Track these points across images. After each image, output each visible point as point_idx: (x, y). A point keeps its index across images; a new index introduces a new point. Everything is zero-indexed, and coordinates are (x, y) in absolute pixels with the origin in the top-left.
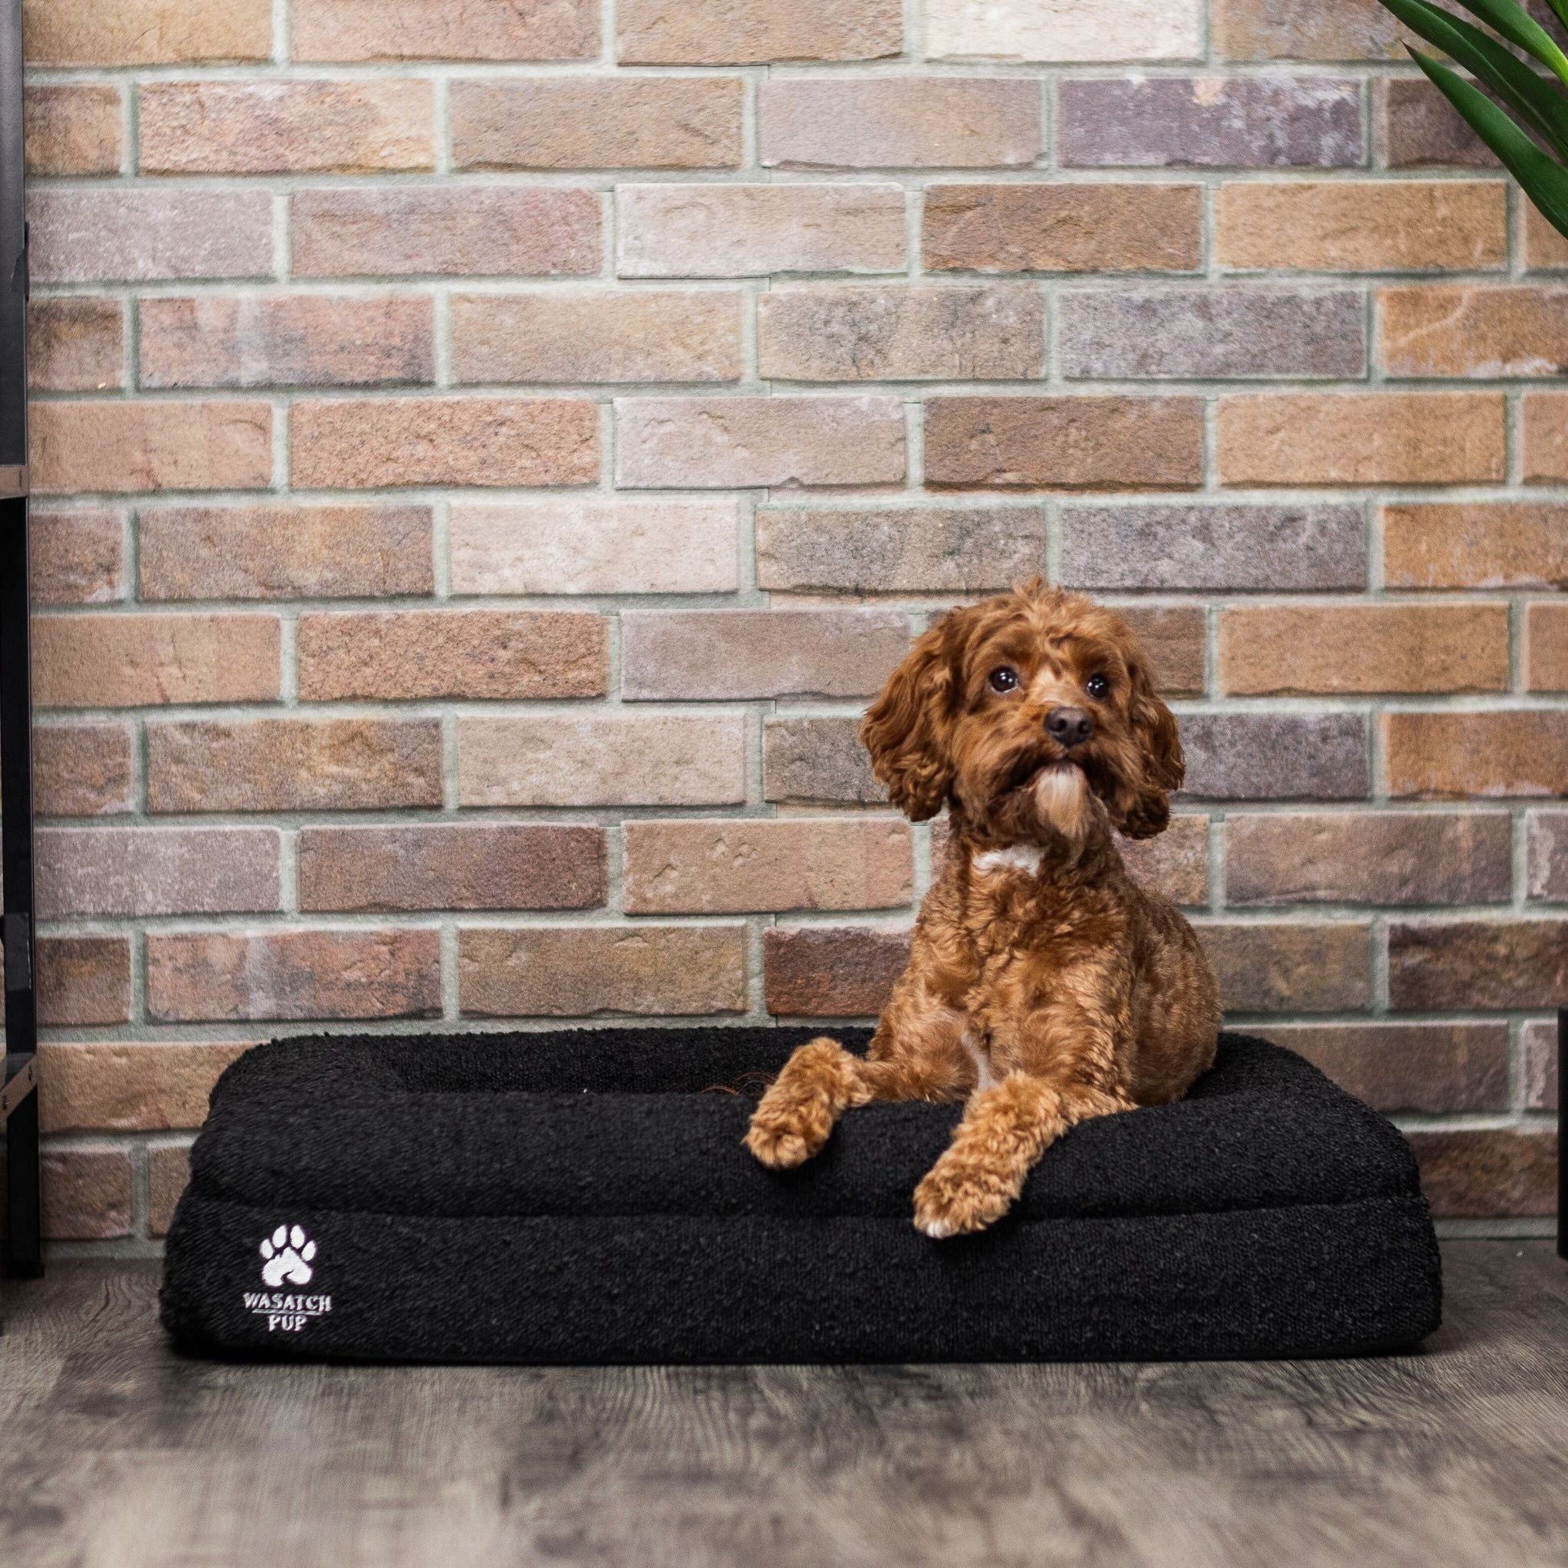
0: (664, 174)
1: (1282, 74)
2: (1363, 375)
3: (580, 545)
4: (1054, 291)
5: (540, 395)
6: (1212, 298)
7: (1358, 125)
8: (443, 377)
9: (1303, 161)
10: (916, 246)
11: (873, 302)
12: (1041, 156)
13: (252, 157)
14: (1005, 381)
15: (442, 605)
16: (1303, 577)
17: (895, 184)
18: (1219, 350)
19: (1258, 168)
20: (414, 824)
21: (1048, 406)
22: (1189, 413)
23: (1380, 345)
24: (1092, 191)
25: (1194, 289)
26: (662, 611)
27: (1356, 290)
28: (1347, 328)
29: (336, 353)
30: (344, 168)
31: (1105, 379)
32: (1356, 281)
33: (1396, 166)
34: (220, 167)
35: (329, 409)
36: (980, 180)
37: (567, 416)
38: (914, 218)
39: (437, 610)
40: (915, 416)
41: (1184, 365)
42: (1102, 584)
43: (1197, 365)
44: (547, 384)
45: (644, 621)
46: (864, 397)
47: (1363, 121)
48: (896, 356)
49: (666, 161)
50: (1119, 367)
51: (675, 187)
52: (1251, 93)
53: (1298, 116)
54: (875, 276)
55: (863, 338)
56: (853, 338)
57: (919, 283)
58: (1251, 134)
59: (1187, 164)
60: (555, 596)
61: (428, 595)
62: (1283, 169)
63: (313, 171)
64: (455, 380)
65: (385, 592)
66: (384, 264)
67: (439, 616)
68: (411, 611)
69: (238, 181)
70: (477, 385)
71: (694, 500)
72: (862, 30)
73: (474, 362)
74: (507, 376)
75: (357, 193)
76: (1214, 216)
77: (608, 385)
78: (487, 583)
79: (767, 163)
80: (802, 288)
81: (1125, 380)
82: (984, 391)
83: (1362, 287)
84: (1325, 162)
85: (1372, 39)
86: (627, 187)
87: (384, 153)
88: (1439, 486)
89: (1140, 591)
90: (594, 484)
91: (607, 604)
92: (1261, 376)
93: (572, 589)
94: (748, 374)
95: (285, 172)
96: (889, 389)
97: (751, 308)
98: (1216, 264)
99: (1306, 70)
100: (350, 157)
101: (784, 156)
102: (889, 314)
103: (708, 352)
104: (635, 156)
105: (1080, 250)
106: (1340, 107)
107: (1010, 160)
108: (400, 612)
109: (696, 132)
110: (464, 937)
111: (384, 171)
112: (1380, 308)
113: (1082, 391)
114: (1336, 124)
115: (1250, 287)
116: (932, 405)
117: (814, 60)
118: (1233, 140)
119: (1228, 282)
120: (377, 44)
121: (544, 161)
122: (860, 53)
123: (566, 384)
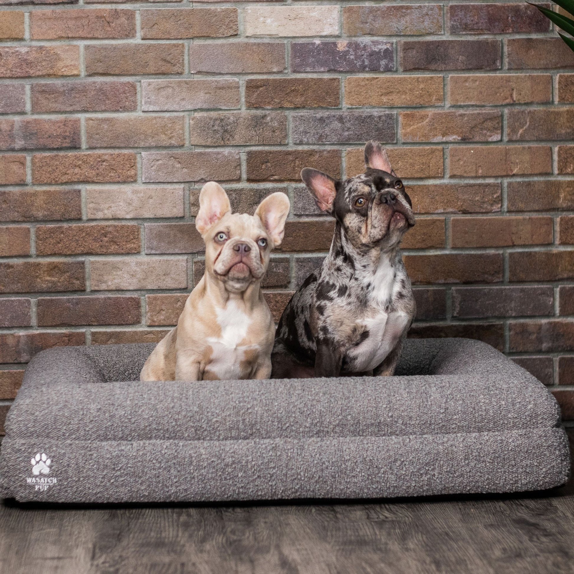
0: (157, 76)
1: (366, 40)
2: (395, 142)
3: (131, 202)
4: (290, 114)
5: (117, 152)
6: (344, 116)
7: (393, 57)
8: (84, 146)
9: (375, 69)
10: (243, 100)
11: (229, 119)
12: (285, 69)
13: (18, 72)
14: (274, 145)
15: (84, 223)
17: (236, 79)
18: (346, 133)
19: (359, 72)
20: (76, 296)
21: (289, 153)
22: (336, 155)
23: (400, 131)
24: (303, 80)
25: (338, 113)
26: (159, 224)
27: (393, 113)
28: (389, 126)
29: (47, 138)
30: (49, 75)
31: (308, 144)
32: (393, 110)
33: (405, 71)
34: (7, 76)
35: (45, 157)
36: (265, 77)
37: (126, 159)
38: (243, 90)
39: (83, 224)
40: (244, 157)
41: (335, 139)
42: (307, 213)
43: (339, 139)
44: (119, 148)
45: (152, 227)
46: (226, 151)
47: (394, 55)
48: (237, 137)
49: (158, 72)
50: (312, 140)
51: (161, 81)
52: (356, 46)
53: (372, 54)
54: (230, 110)
55: (226, 131)
56: (222, 131)
57: (244, 112)
58: (356, 60)
59: (335, 71)
60: (123, 219)
61: (80, 219)
62: (367, 72)
63: (39, 76)
64: (88, 147)
65: (65, 218)
66: (63, 108)
67: (83, 226)
68: (74, 225)
69: (13, 80)
70: (95, 148)
71: (169, 187)
72: (224, 27)
73: (94, 141)
74: (105, 145)
75: (54, 84)
76: (344, 89)
77: (140, 148)
78: (100, 215)
79: (192, 72)
80: (205, 114)
81: (314, 144)
82: (267, 148)
83: (395, 112)
84: (382, 70)
85: (397, 28)
86: (145, 81)
87: (63, 70)
88: (421, 179)
89: (320, 215)
90: (135, 181)
91: (140, 222)
92: (361, 142)
93: (128, 217)
94: (187, 143)
95: (29, 77)
96: (234, 148)
97: (188, 122)
98: (345, 104)
99: (375, 38)
100: (51, 72)
101: (198, 70)
102: (234, 123)
103: (173, 136)
104: (148, 70)
105: (299, 100)
106: (387, 50)
107: (275, 70)
108: (70, 225)
109: (169, 62)
110: (93, 334)
111: (63, 76)
112: (400, 119)
113: (300, 148)
114: (385, 57)
115: (357, 113)
116: (249, 153)
117: (208, 37)
118: (350, 63)
119: (348, 110)
120: (59, 33)
121: (117, 72)
122: (224, 34)
123: (125, 148)
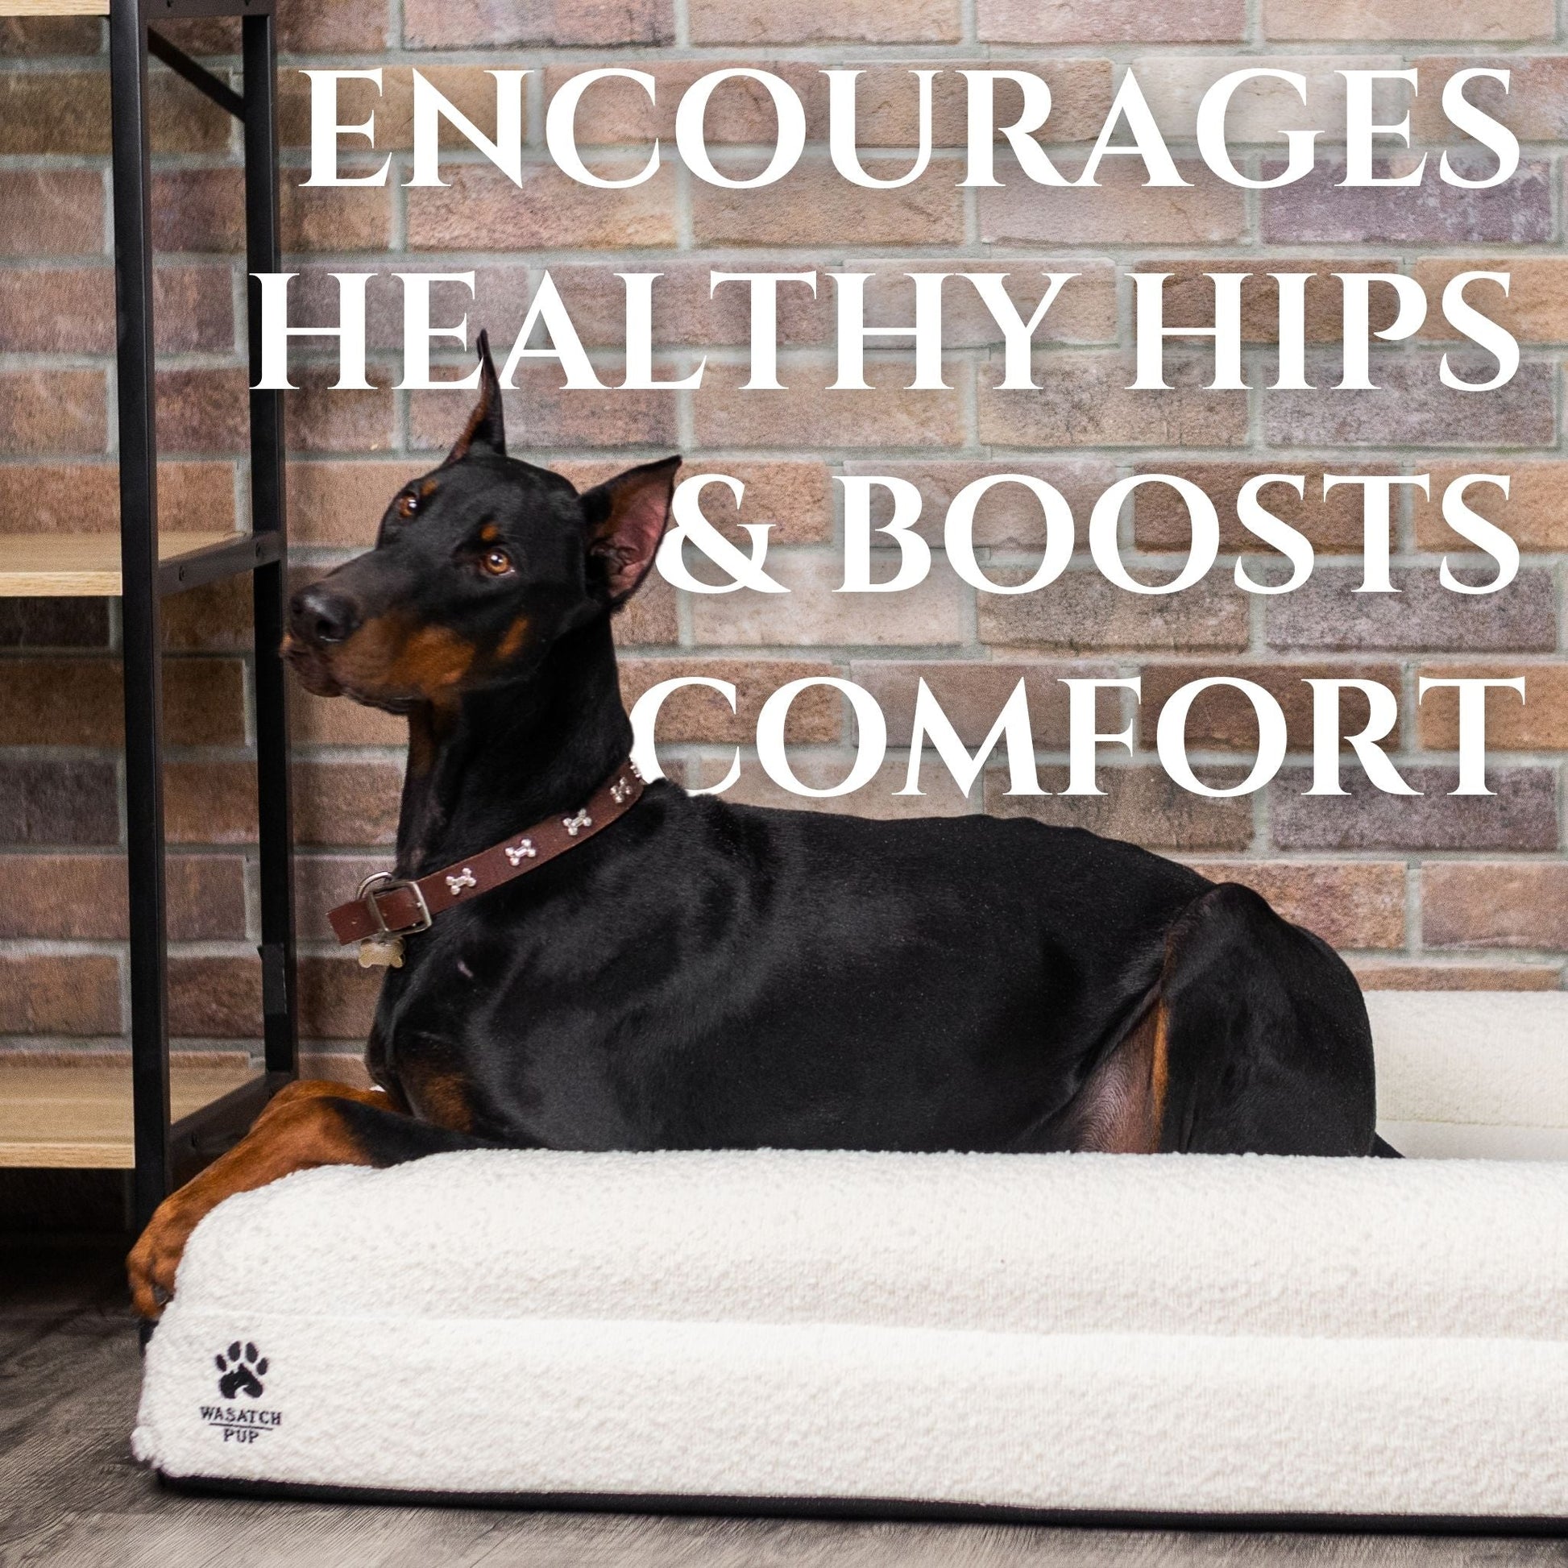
0: (890, 250)
1: (1474, 154)
2: (1553, 443)
3: (812, 600)
4: (1258, 361)
5: (776, 459)
6: (1408, 368)
7: (1549, 203)
8: (684, 441)
9: (1495, 238)
10: (1126, 318)
11: (1085, 371)
12: (1244, 232)
13: (508, 233)
14: (1212, 448)
15: (687, 653)
16: (1495, 635)
17: (1106, 260)
18: (1415, 418)
19: (1452, 243)
21: (1252, 471)
24: (1290, 264)
25: (1391, 360)
26: (889, 662)
27: (1548, 361)
28: (1538, 398)
29: (587, 417)
30: (594, 244)
31: (1305, 445)
32: (1547, 352)
34: (480, 243)
35: (580, 470)
36: (1186, 255)
37: (801, 479)
38: (1125, 291)
39: (682, 659)
41: (1382, 434)
42: (1302, 641)
43: (1393, 433)
44: (783, 448)
45: (872, 672)
46: (1078, 462)
47: (1553, 198)
48: (1107, 423)
49: (892, 238)
50: (1318, 434)
51: (900, 263)
53: (1490, 195)
54: (1090, 347)
55: (1077, 406)
56: (1067, 406)
57: (1129, 353)
58: (1445, 212)
59: (1384, 240)
60: (791, 647)
61: (674, 645)
62: (1475, 245)
63: (567, 247)
64: (696, 444)
65: (633, 641)
67: (683, 664)
68: (659, 659)
69: (498, 256)
70: (718, 448)
72: (1074, 113)
73: (714, 428)
74: (745, 439)
75: (605, 268)
77: (840, 449)
78: (728, 635)
79: (985, 239)
81: (1326, 447)
82: (1191, 456)
83: (1553, 359)
84: (1516, 239)
85: (1561, 119)
86: (855, 263)
87: (630, 230)
89: (1340, 648)
90: (826, 542)
91: (839, 656)
92: (1454, 444)
93: (806, 640)
94: (970, 439)
95: (540, 248)
96: (1101, 455)
97: (974, 379)
100: (599, 234)
101: (1001, 233)
102: (1101, 383)
103: (929, 419)
104: (862, 232)
106: (1531, 185)
107: (1216, 236)
108: (647, 660)
109: (919, 210)
111: (630, 247)
113: (1284, 457)
114: (1527, 201)
116: (1142, 470)
118: (1427, 218)
119: (1423, 353)
120: (622, 127)
121: (777, 238)
122: (1072, 135)
123: (801, 448)
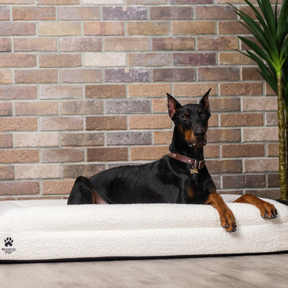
0: (46, 84)
1: (137, 68)
2: (150, 112)
3: (35, 139)
4: (105, 100)
5: (29, 117)
7: (149, 75)
8: (14, 114)
9: (141, 81)
10: (84, 94)
11: (78, 102)
12: (102, 81)
14: (98, 114)
15: (14, 149)
16: (142, 142)
17: (81, 85)
18: (129, 109)
19: (134, 82)
20: (11, 182)
21: (104, 117)
22: (125, 118)
23: (152, 108)
24: (110, 85)
25: (126, 100)
26: (47, 149)
28: (148, 105)
31: (112, 113)
33: (154, 81)
36: (93, 84)
37: (33, 120)
38: (84, 90)
40: (85, 119)
41: (124, 111)
42: (112, 144)
43: (126, 111)
44: (29, 115)
45: (45, 151)
46: (77, 117)
48: (81, 110)
49: (47, 82)
50: (114, 112)
51: (48, 86)
52: (133, 71)
53: (140, 74)
54: (78, 99)
55: (76, 108)
57: (84, 99)
58: (133, 77)
59: (124, 82)
60: (31, 147)
61: (12, 147)
64: (16, 115)
65: (6, 147)
66: (5, 98)
68: (10, 150)
70: (19, 115)
71: (52, 132)
72: (75, 62)
73: (19, 112)
74: (24, 114)
76: (128, 90)
77: (39, 115)
78: (21, 145)
79: (62, 82)
80: (67, 100)
81: (115, 114)
82: (94, 115)
83: (150, 99)
84: (144, 81)
85: (150, 63)
86: (41, 86)
87: (5, 81)
88: (162, 129)
89: (118, 145)
90: (37, 130)
91: (39, 148)
92: (135, 113)
93: (34, 146)
94: (59, 113)
96: (80, 115)
97: (60, 104)
98: (128, 96)
99: (141, 67)
101: (64, 81)
102: (80, 104)
103: (53, 110)
104: (42, 81)
105: (108, 94)
106: (146, 73)
107: (98, 81)
108: (8, 150)
109: (51, 78)
111: (5, 84)
112: (152, 103)
113: (109, 115)
114: (146, 75)
115: (133, 100)
116: (87, 118)
117: (68, 67)
118: (131, 78)
120: (4, 65)
122: (75, 65)
123: (33, 115)
